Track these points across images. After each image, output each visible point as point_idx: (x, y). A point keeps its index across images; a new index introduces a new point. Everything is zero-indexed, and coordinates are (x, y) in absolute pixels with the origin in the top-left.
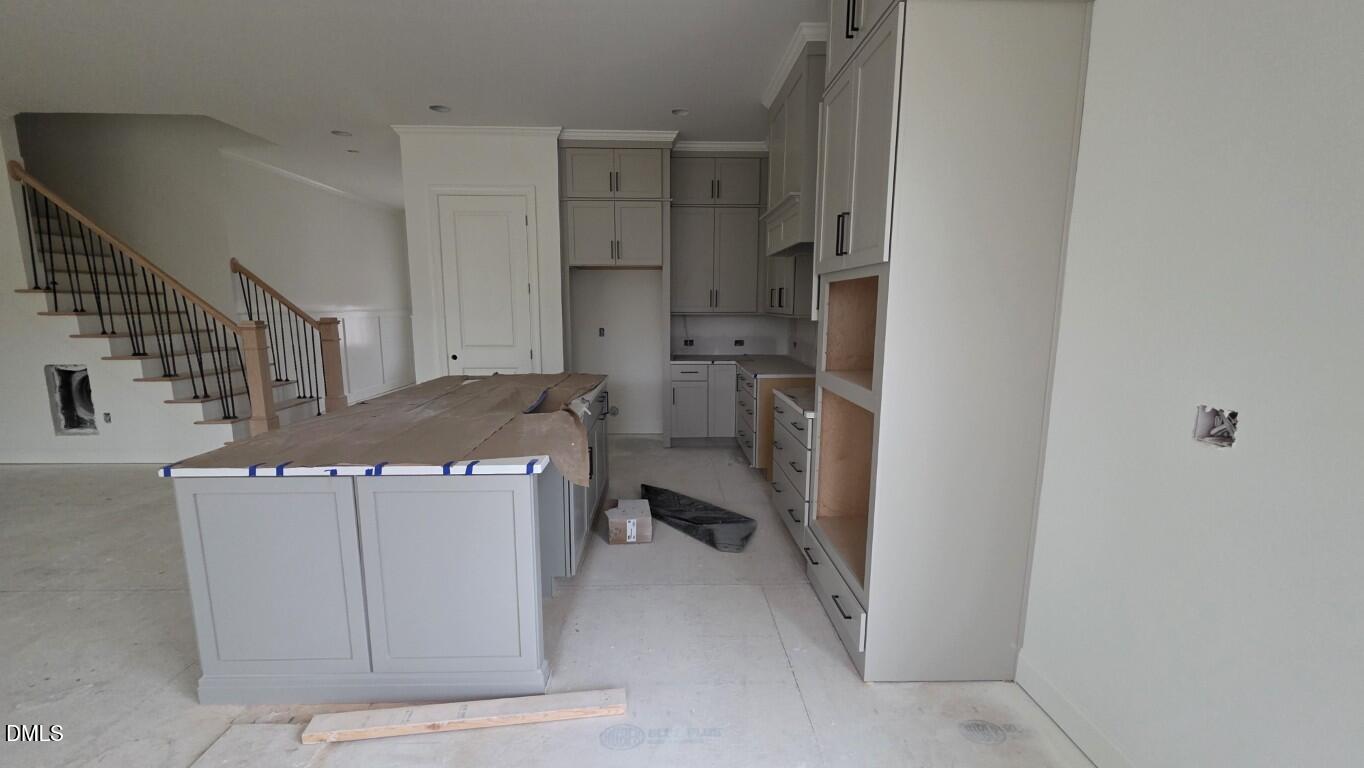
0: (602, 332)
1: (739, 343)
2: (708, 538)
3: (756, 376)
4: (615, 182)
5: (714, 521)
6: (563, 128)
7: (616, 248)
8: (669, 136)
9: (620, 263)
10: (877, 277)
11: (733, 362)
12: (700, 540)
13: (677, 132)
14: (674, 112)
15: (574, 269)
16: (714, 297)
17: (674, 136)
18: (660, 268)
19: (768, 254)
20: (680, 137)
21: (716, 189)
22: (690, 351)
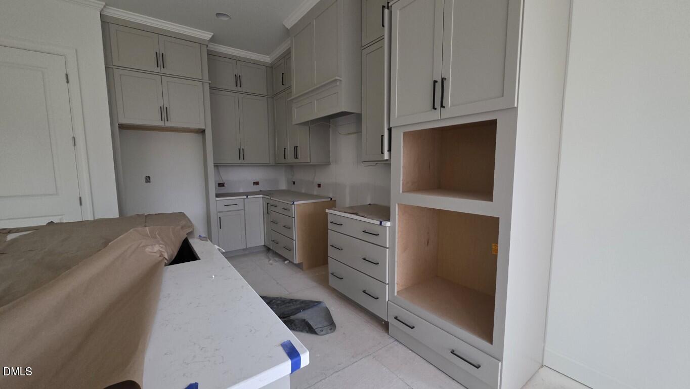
0: (148, 179)
1: (256, 183)
2: (307, 328)
3: (294, 203)
4: (160, 60)
5: (298, 311)
6: (106, 5)
7: (164, 113)
8: (207, 36)
9: (168, 124)
10: (496, 120)
11: (261, 196)
12: (302, 331)
13: (213, 34)
14: (218, 14)
15: (122, 127)
16: (241, 154)
17: (211, 36)
18: (203, 132)
19: (294, 123)
20: (213, 40)
21: (238, 81)
22: (222, 190)
